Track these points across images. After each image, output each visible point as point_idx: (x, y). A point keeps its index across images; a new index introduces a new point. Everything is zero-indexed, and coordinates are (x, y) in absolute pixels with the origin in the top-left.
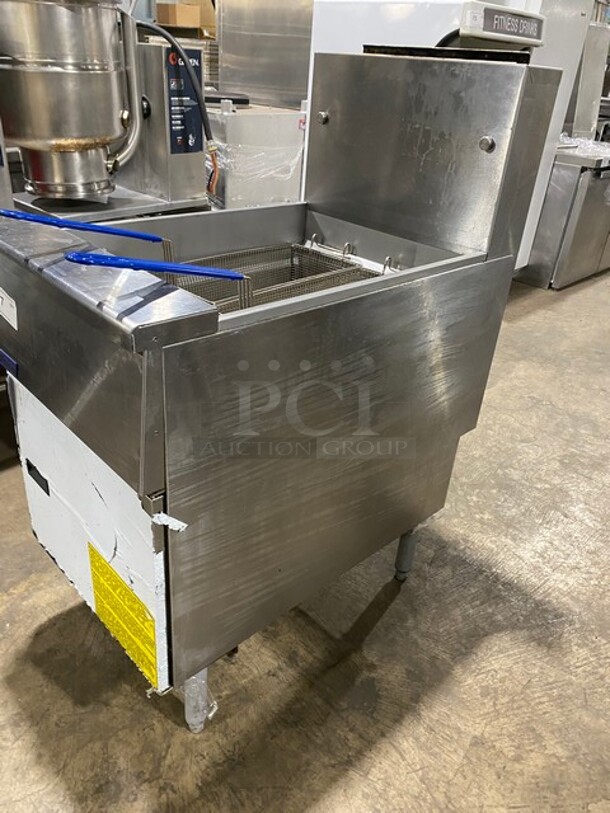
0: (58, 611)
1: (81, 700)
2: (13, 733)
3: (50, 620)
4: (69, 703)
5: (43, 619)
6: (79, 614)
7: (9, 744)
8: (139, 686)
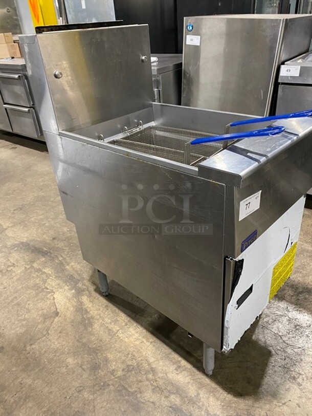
0: (221, 391)
1: (269, 354)
2: (298, 378)
3: (229, 393)
4: (272, 359)
5: (229, 397)
6: (219, 378)
7: (304, 376)
8: (251, 332)
